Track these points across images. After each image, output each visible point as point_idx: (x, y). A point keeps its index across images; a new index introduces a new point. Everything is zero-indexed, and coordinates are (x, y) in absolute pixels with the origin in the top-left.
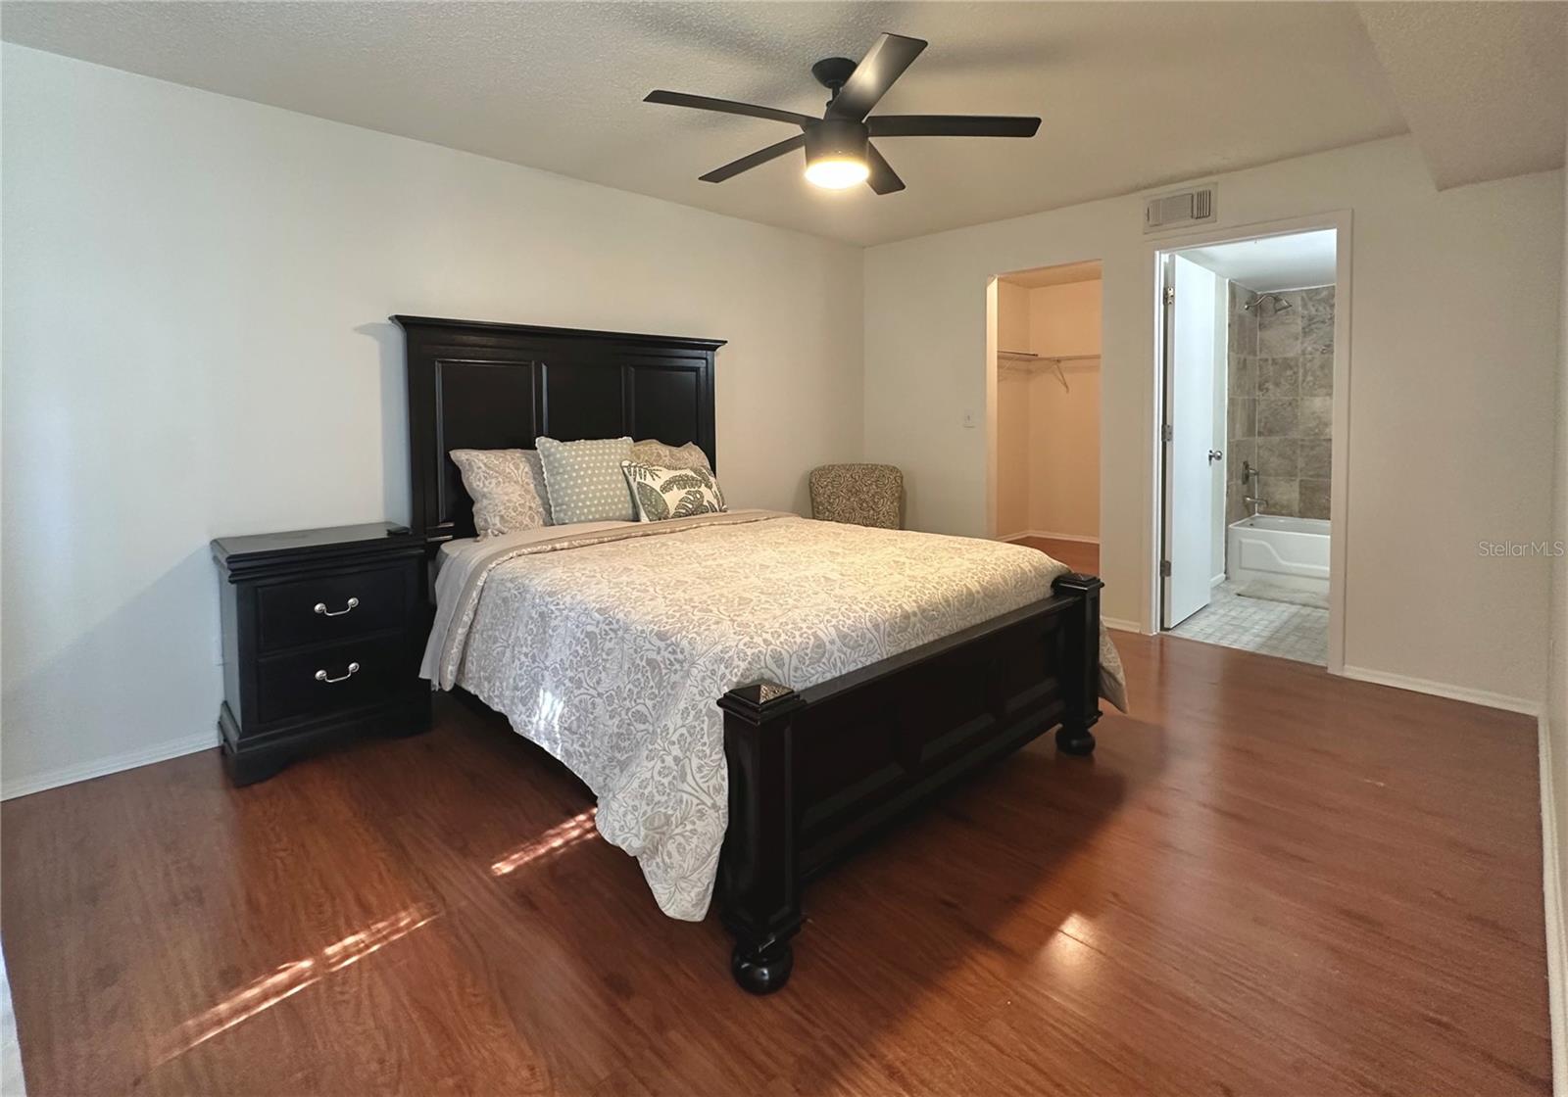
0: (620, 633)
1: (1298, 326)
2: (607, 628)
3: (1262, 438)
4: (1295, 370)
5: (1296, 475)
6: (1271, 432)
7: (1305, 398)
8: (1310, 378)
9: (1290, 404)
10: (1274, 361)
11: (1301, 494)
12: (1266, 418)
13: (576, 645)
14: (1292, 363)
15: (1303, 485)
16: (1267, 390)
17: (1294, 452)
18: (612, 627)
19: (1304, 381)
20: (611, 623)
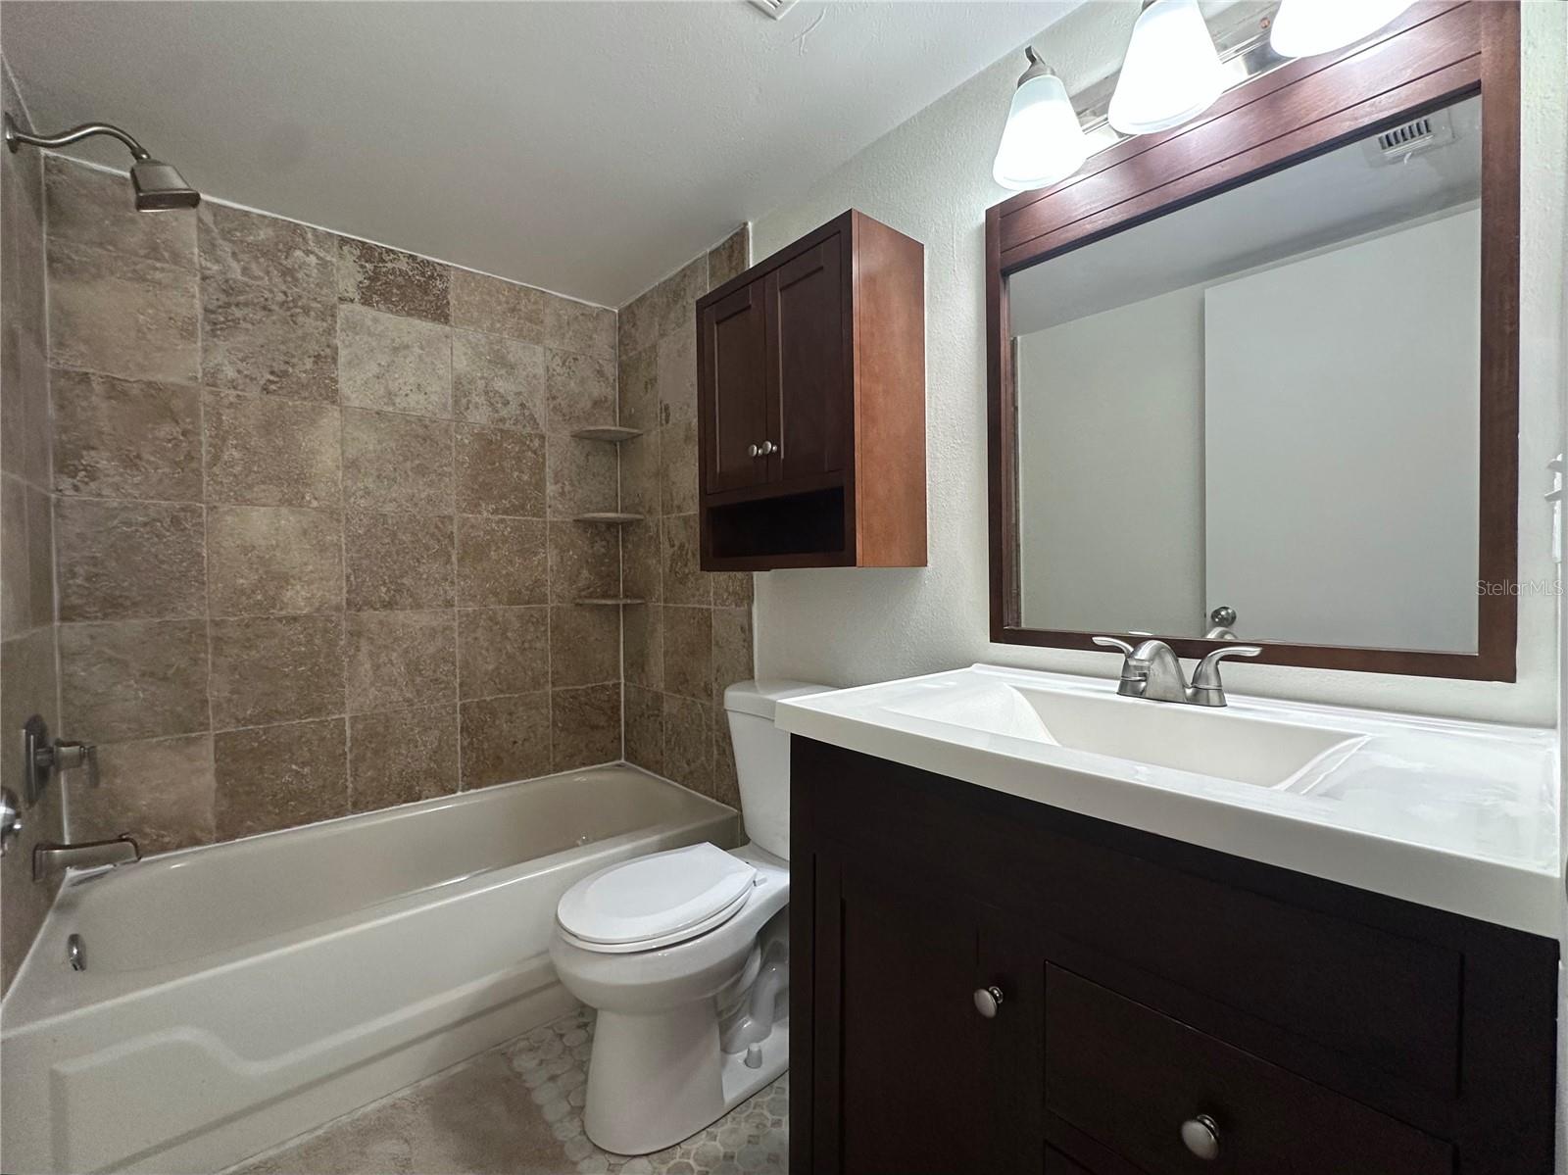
1: (191, 300)
3: (79, 625)
4: (187, 423)
5: (205, 726)
6: (113, 606)
7: (225, 508)
8: (232, 453)
9: (176, 521)
10: (115, 389)
11: (222, 775)
12: (94, 561)
14: (178, 404)
15: (229, 753)
16: (92, 474)
17: (195, 661)
19: (216, 459)
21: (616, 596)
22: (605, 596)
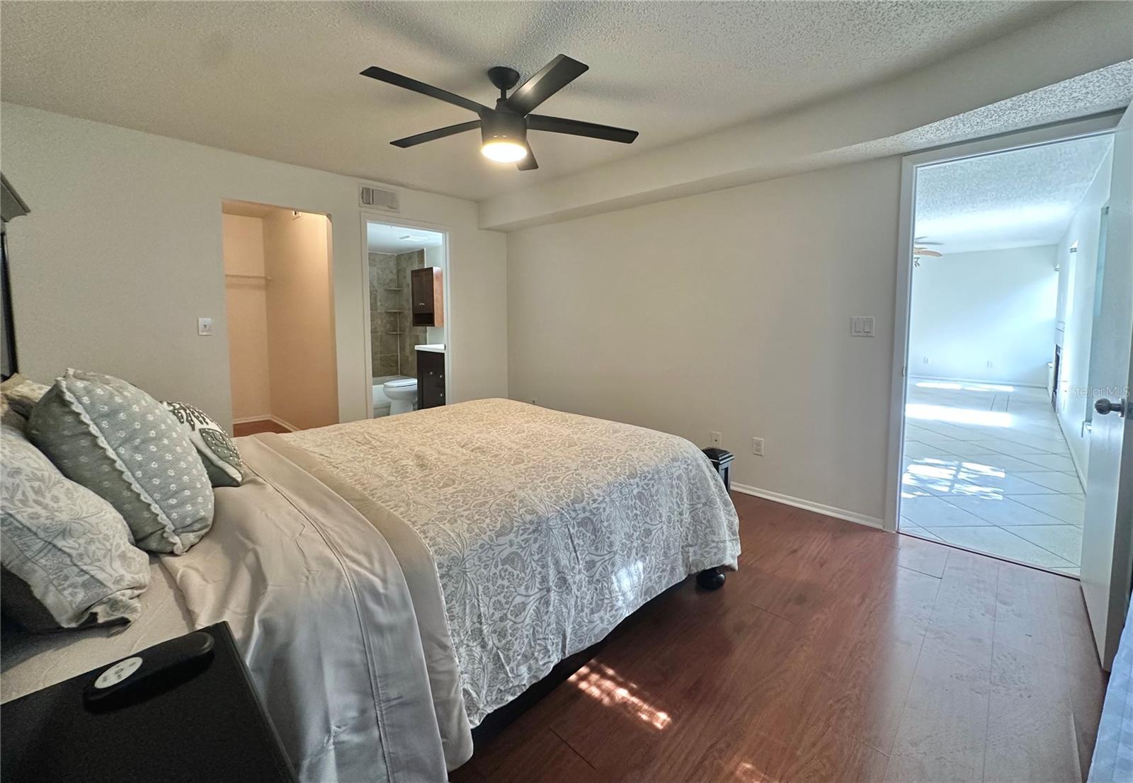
0: (656, 477)
2: (646, 481)
13: (632, 512)
18: (648, 478)
20: (646, 477)
21: (397, 331)
22: (394, 331)
